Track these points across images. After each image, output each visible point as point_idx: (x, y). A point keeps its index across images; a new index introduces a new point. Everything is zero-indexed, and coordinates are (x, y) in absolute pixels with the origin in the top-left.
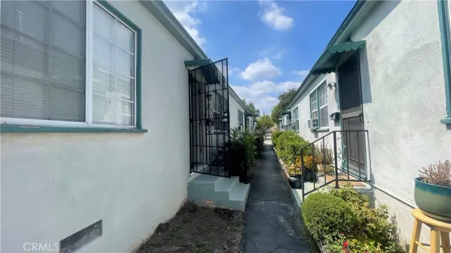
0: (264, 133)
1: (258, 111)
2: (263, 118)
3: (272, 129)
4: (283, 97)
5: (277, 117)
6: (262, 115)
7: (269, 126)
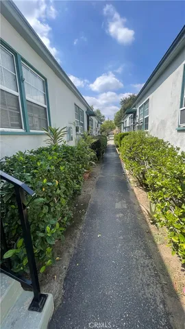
0: (108, 135)
1: (104, 117)
2: (107, 122)
3: (114, 131)
4: (124, 102)
5: (119, 120)
6: (106, 119)
7: (112, 128)
